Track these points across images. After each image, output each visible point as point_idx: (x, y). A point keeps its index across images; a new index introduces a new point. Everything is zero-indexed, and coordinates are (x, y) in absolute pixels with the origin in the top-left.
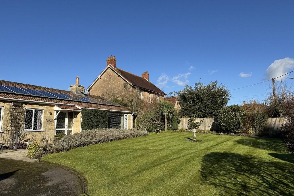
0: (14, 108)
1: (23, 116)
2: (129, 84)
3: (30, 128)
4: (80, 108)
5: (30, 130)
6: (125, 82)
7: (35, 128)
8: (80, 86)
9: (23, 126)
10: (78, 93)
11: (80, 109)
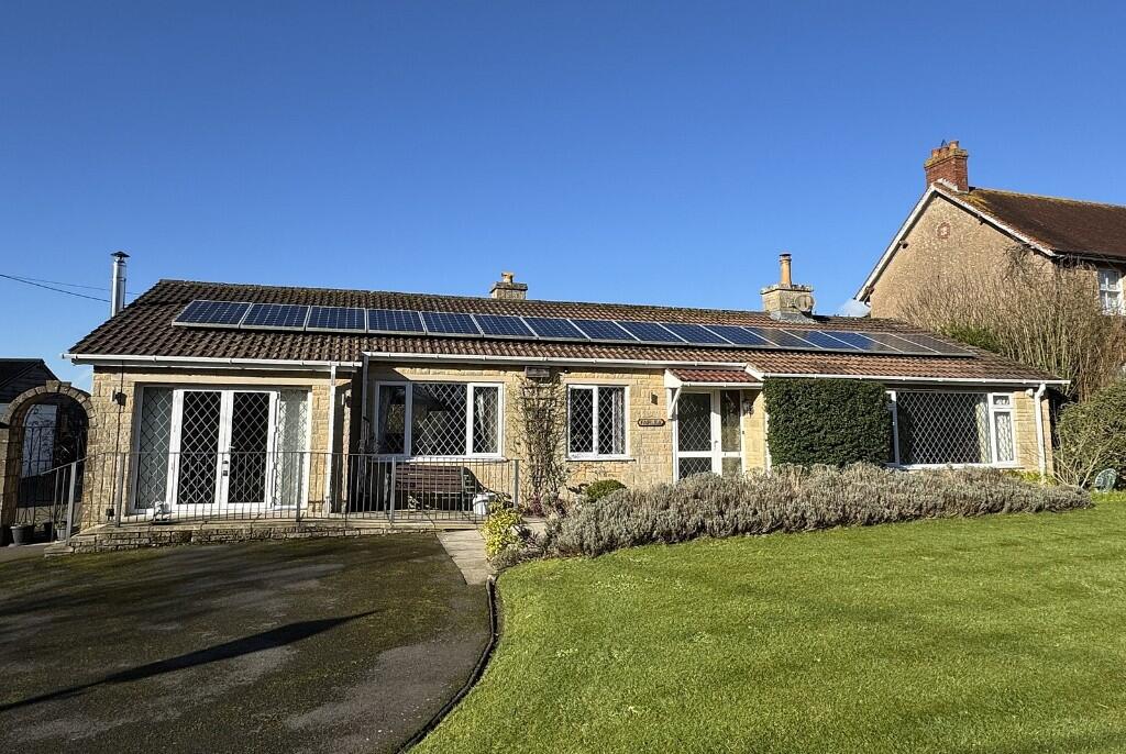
0: (532, 387)
1: (562, 412)
2: (1037, 252)
3: (588, 449)
4: (759, 375)
5: (588, 453)
6: (1016, 244)
7: (601, 450)
8: (794, 288)
9: (562, 442)
10: (790, 316)
11: (756, 381)
